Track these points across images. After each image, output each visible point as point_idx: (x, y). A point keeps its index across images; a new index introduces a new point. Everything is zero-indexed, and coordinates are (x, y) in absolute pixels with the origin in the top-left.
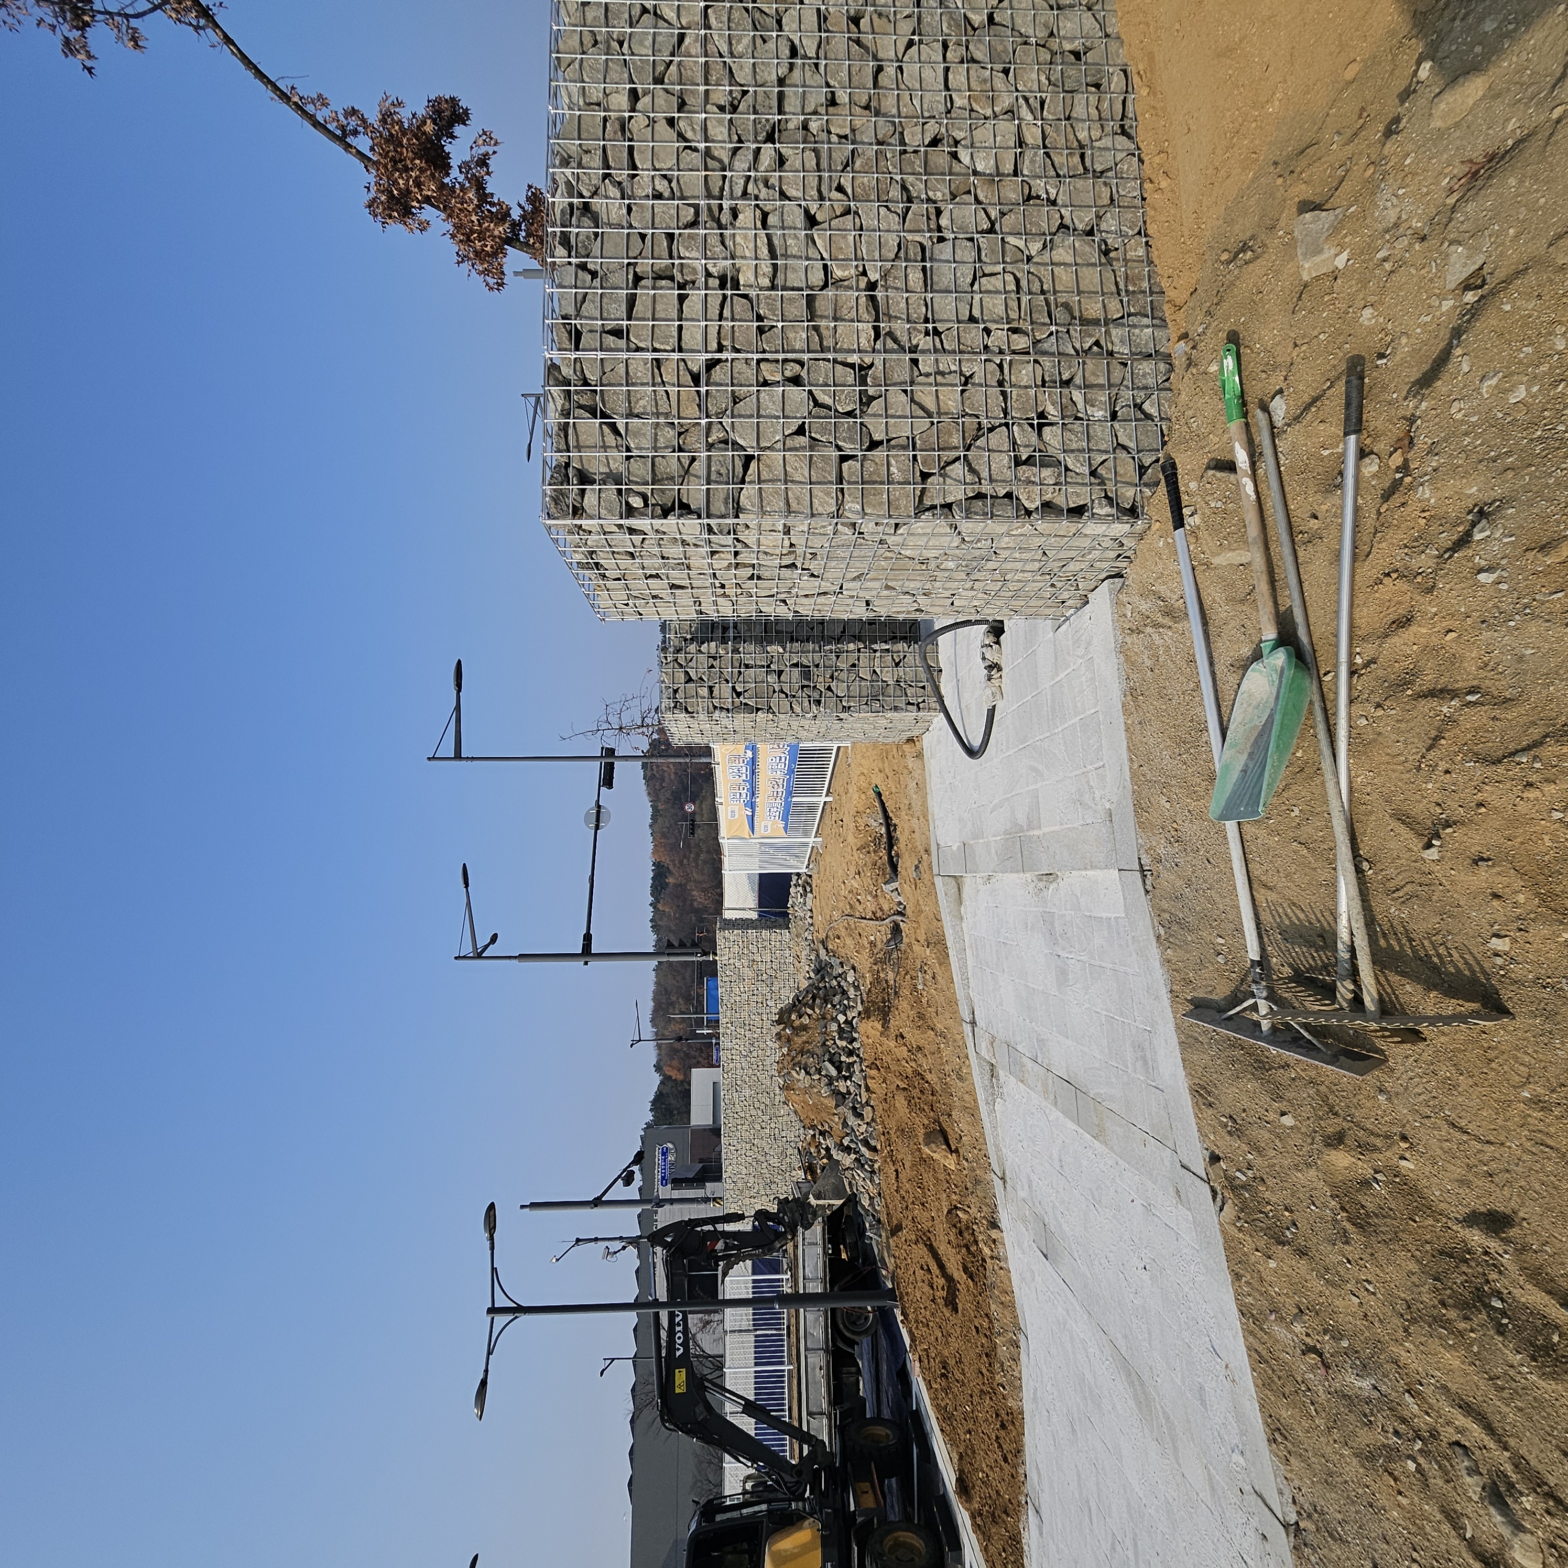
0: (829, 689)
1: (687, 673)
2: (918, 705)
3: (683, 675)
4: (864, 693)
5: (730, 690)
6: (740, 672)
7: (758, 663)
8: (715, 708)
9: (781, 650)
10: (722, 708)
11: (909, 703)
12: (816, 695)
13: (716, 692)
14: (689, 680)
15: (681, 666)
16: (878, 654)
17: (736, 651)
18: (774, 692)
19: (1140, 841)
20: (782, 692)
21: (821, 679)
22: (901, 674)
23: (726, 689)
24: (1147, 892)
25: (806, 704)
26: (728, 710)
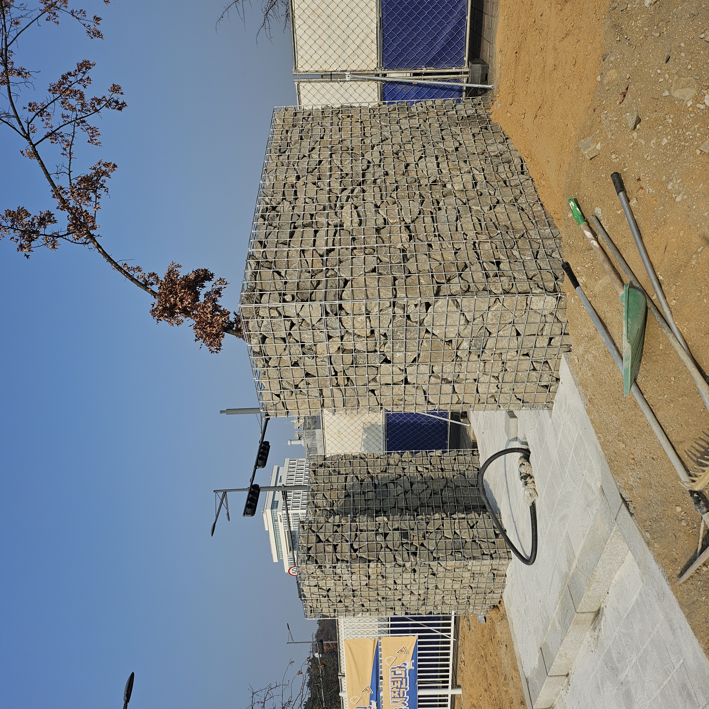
0: (422, 545)
1: (318, 536)
2: (491, 555)
3: (314, 538)
4: (449, 547)
5: (348, 547)
6: (356, 534)
7: (370, 528)
8: (338, 560)
9: (386, 519)
10: (343, 561)
11: (484, 554)
12: (413, 549)
13: (339, 549)
14: (320, 541)
15: (314, 532)
16: (457, 521)
17: (353, 521)
18: (382, 548)
19: (618, 484)
20: (387, 547)
21: (416, 538)
22: (475, 533)
23: (346, 547)
24: (632, 514)
25: (406, 555)
26: (347, 562)
